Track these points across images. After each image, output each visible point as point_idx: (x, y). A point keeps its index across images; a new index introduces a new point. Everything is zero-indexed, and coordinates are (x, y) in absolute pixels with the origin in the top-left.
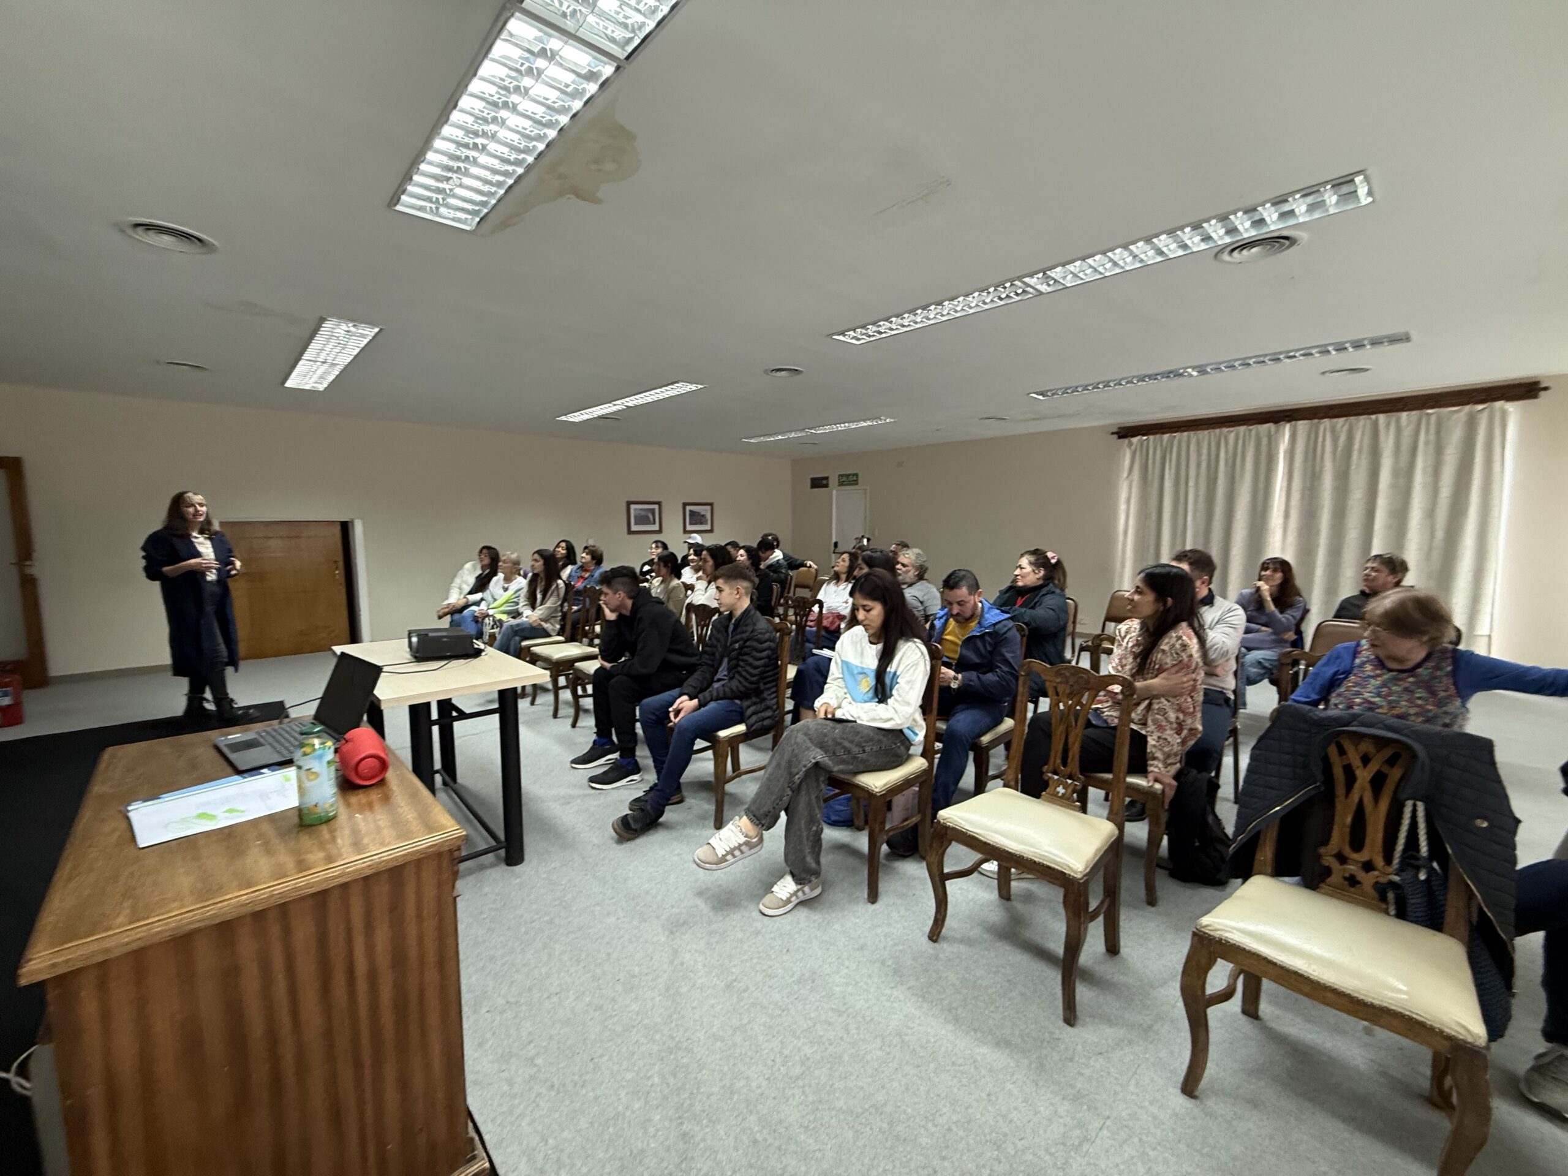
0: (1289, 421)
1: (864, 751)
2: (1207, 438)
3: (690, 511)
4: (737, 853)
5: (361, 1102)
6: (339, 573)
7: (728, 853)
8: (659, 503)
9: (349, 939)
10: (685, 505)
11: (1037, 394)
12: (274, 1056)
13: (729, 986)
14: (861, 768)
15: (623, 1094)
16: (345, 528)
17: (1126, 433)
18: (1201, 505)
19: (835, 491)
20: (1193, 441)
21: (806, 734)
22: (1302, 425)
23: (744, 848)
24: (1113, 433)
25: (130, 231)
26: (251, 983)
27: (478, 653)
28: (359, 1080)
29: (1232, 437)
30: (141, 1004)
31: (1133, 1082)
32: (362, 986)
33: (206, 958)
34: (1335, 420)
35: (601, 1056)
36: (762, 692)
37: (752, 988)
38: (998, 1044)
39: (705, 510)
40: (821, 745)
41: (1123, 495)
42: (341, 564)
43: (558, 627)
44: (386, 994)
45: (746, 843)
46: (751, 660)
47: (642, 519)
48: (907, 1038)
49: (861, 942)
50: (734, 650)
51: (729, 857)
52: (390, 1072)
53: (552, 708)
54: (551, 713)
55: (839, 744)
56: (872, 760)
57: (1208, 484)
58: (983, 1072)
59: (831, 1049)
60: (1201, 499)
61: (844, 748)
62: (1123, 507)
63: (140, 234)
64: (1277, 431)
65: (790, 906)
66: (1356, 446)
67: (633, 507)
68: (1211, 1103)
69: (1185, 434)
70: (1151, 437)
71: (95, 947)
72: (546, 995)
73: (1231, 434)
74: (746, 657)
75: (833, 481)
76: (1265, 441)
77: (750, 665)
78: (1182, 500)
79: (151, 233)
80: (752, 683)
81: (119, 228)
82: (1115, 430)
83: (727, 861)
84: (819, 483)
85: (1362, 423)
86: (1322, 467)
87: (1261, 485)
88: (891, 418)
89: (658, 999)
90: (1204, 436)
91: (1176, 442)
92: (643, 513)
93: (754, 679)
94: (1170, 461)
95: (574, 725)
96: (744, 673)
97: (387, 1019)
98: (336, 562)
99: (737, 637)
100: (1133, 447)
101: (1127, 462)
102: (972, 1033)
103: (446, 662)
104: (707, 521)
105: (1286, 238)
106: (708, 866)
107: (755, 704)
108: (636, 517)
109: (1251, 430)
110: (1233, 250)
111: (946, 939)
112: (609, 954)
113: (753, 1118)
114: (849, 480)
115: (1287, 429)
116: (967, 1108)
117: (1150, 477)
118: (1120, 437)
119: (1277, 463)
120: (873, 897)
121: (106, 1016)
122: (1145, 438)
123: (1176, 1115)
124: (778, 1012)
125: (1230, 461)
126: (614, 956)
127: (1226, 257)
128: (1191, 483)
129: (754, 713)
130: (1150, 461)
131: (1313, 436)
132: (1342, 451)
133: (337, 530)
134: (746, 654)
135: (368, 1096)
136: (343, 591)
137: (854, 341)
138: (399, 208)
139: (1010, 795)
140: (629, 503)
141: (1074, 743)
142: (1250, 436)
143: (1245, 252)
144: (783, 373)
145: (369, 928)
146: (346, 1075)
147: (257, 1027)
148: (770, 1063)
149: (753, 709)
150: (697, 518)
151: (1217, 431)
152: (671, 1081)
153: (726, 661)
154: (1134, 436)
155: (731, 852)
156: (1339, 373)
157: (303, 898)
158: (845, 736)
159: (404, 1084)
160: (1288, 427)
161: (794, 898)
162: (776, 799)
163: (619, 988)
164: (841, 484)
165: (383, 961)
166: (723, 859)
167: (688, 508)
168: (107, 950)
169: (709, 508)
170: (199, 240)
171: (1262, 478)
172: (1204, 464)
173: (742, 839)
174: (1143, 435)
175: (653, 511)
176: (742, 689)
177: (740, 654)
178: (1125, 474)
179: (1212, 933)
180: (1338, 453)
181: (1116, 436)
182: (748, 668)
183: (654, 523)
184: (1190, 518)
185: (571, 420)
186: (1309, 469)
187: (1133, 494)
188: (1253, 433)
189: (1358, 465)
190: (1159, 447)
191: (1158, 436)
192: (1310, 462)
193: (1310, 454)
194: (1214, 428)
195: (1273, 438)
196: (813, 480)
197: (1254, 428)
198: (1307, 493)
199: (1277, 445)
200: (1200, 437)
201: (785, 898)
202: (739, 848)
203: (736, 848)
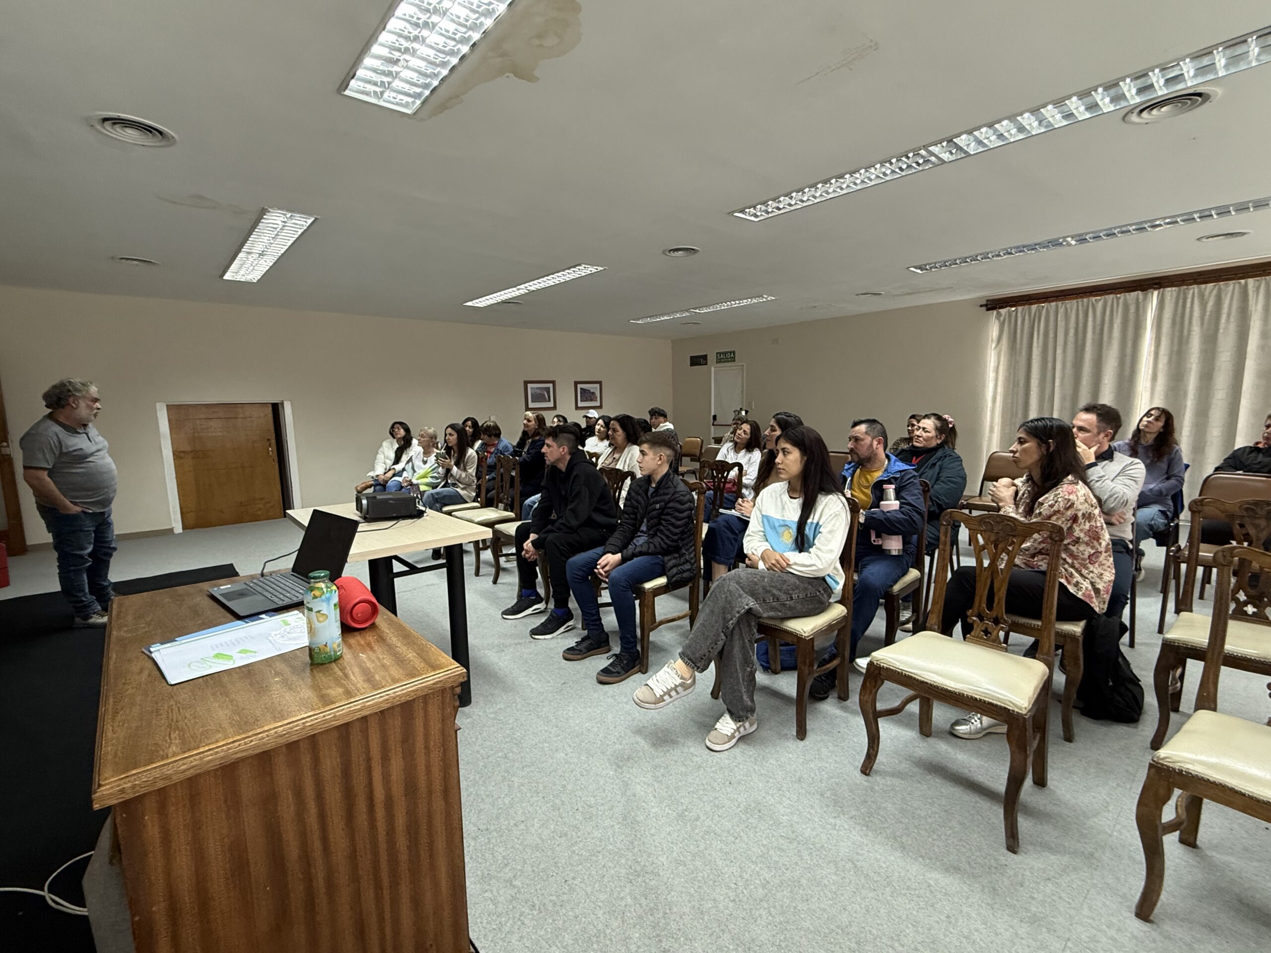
0: (1157, 288)
1: (791, 598)
2: (1074, 308)
3: (581, 389)
4: (673, 693)
5: (381, 920)
6: (272, 450)
7: (665, 694)
8: (553, 382)
9: (369, 770)
10: (576, 383)
11: (916, 268)
12: (309, 879)
13: (681, 816)
14: (789, 614)
15: (600, 913)
16: (276, 409)
17: (994, 305)
18: (1069, 373)
19: (713, 368)
20: (1061, 311)
21: (738, 583)
22: (1170, 293)
23: (680, 689)
24: (981, 306)
26: (287, 809)
27: (420, 514)
28: (379, 899)
29: (1100, 304)
30: (196, 827)
31: (1085, 905)
32: (380, 813)
33: (249, 788)
34: (1203, 286)
35: (574, 879)
36: (680, 548)
37: (703, 818)
38: (947, 870)
39: (594, 388)
40: (753, 594)
41: (992, 364)
42: (273, 441)
43: (474, 494)
44: (401, 820)
45: (681, 685)
46: (672, 520)
47: (538, 398)
48: (859, 864)
49: (798, 775)
50: (655, 509)
51: (666, 697)
52: (405, 890)
53: (474, 567)
55: (768, 592)
56: (799, 607)
57: (1076, 353)
58: (939, 896)
59: (788, 874)
60: (1069, 364)
61: (773, 595)
62: (991, 375)
63: (107, 128)
64: (1145, 299)
66: (1225, 310)
67: (530, 386)
68: (1167, 927)
69: (1054, 304)
70: (1020, 308)
71: (157, 774)
72: (512, 822)
73: (1099, 302)
74: (667, 517)
75: (712, 358)
76: (1132, 309)
77: (672, 524)
78: (1050, 365)
80: (673, 541)
81: (88, 122)
82: (984, 303)
83: (664, 701)
84: (698, 361)
85: (1231, 288)
86: (1189, 331)
87: (1129, 351)
88: (772, 296)
89: (617, 827)
90: (1072, 304)
91: (1044, 312)
92: (538, 391)
93: (675, 538)
94: (1038, 331)
95: (495, 582)
96: (667, 532)
97: (402, 841)
98: (268, 440)
99: (658, 498)
100: (1002, 319)
101: (995, 333)
102: (921, 859)
103: (394, 522)
104: (596, 397)
105: (1200, 95)
106: (647, 705)
107: (675, 558)
108: (532, 395)
109: (1118, 299)
110: (1142, 111)
111: (877, 772)
112: (564, 786)
113: (726, 937)
114: (727, 357)
115: (1155, 296)
116: (929, 929)
117: (1018, 346)
118: (988, 309)
119: (1146, 328)
120: (802, 734)
121: (166, 838)
122: (1013, 309)
123: (1135, 938)
124: (731, 838)
125: (1098, 328)
126: (569, 787)
127: (1134, 118)
128: (1059, 351)
129: (675, 566)
130: (1019, 331)
131: (1181, 301)
132: (1210, 316)
133: (269, 410)
134: (667, 514)
135: (388, 916)
136: (277, 466)
137: (753, 218)
138: (347, 93)
139: (937, 637)
140: (526, 383)
141: (999, 589)
142: (1118, 303)
143: (1155, 112)
144: (682, 253)
145: (385, 758)
146: (369, 895)
147: (293, 851)
148: (733, 886)
149: (673, 562)
150: (587, 395)
151: (1085, 300)
152: (644, 902)
153: (645, 520)
154: (1002, 307)
155: (668, 693)
156: (1216, 238)
157: (327, 731)
158: (773, 584)
159: (416, 902)
160: (1156, 293)
161: (736, 735)
162: (711, 644)
163: (579, 816)
164: (719, 361)
165: (398, 790)
166: (661, 699)
167: (579, 386)
168: (168, 777)
169: (598, 385)
170: (161, 133)
171: (1129, 344)
172: (1072, 332)
173: (678, 681)
174: (1012, 306)
175: (548, 390)
176: (664, 546)
177: (662, 514)
178: (994, 346)
179: (1171, 765)
180: (1206, 317)
181: (984, 308)
182: (669, 527)
183: (549, 401)
184: (1057, 384)
185: (476, 305)
186: (1177, 334)
187: (1001, 363)
188: (1121, 301)
189: (1226, 328)
190: (1027, 317)
191: (1026, 307)
192: (1178, 327)
193: (1178, 319)
194: (1082, 297)
195: (1141, 305)
196: (692, 358)
197: (1121, 296)
198: (1174, 357)
199: (1145, 312)
200: (1068, 306)
201: (729, 734)
202: (675, 689)
203: (672, 689)
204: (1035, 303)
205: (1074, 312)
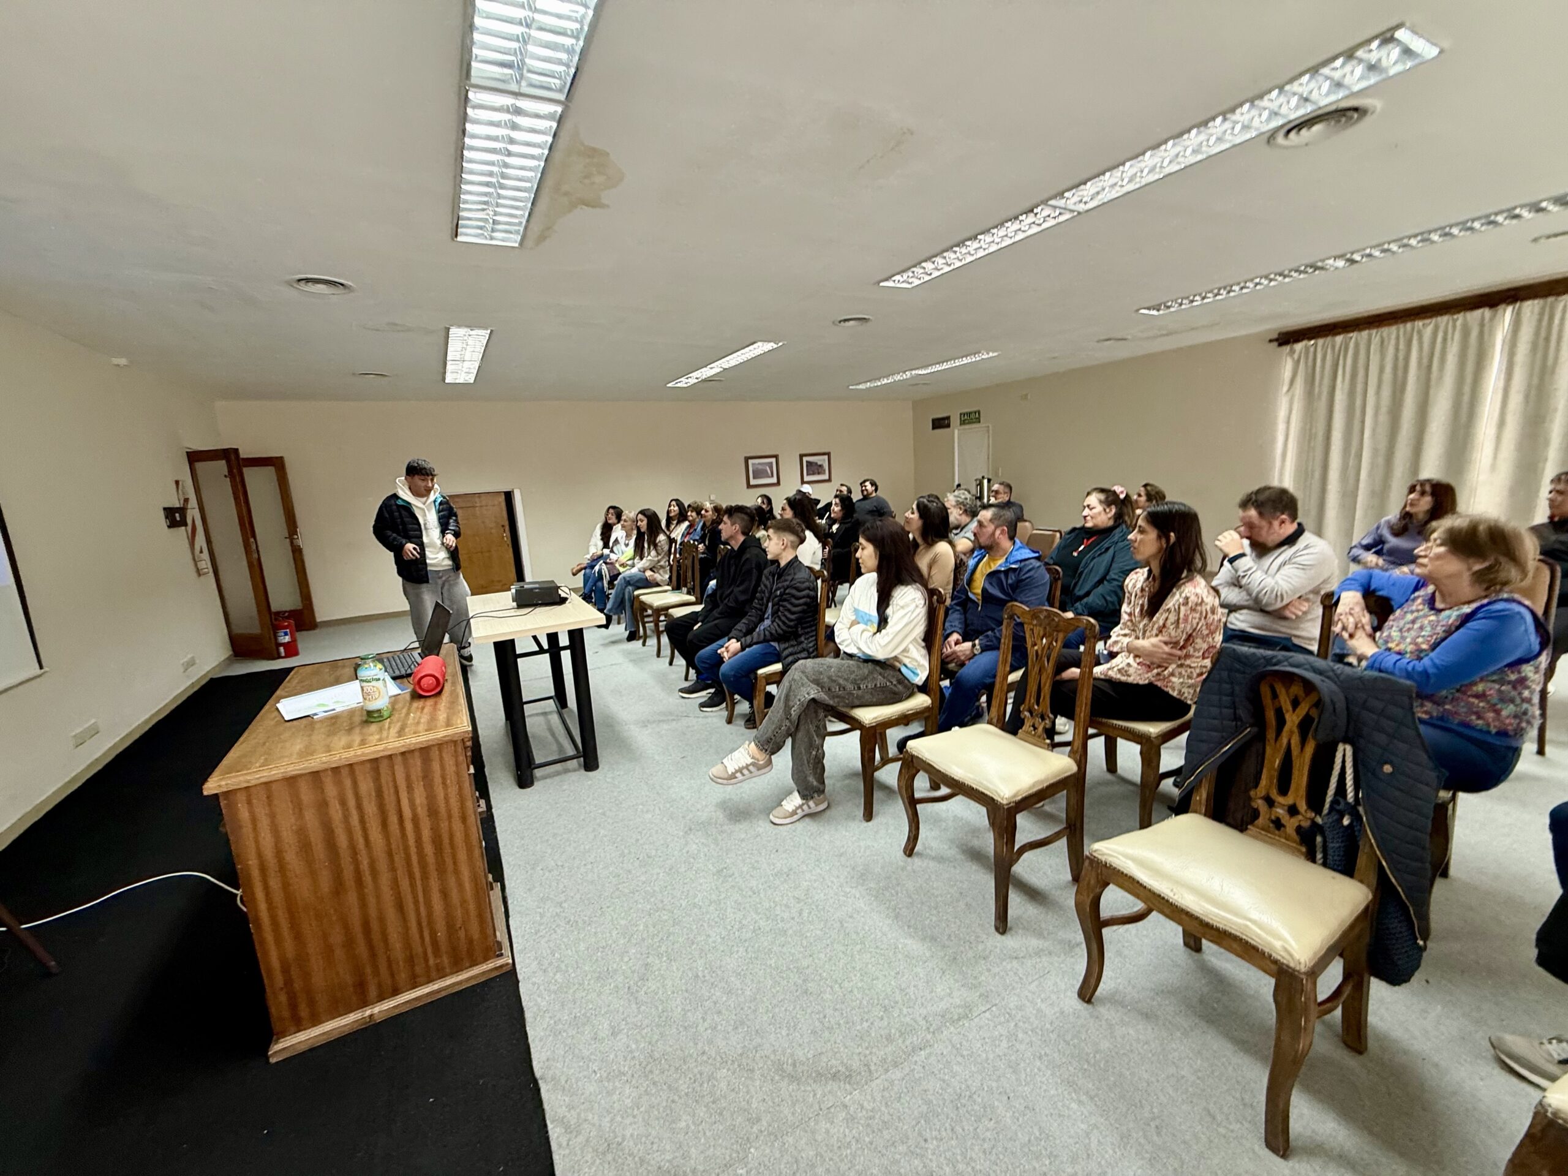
0: (1509, 304)
2: (1393, 336)
3: (807, 462)
5: (416, 902)
6: (507, 535)
7: (737, 772)
8: (776, 457)
9: (397, 792)
11: (1149, 309)
12: (356, 863)
13: (720, 872)
15: (614, 933)
16: (509, 496)
17: (1287, 338)
18: (1384, 418)
19: (956, 431)
20: (1375, 340)
22: (1531, 308)
24: (1271, 341)
25: (295, 285)
26: (336, 813)
27: (563, 601)
28: (413, 885)
29: (1428, 332)
30: (272, 816)
31: (1036, 983)
32: (409, 826)
33: (307, 794)
35: (608, 907)
36: (800, 636)
37: (736, 875)
38: (924, 939)
39: (822, 460)
41: (1282, 414)
42: (507, 528)
44: (426, 834)
46: (789, 606)
47: (760, 474)
48: (846, 925)
49: (842, 850)
50: (776, 596)
52: (434, 884)
54: (655, 653)
57: (1394, 393)
58: (900, 956)
59: (780, 925)
60: (1384, 409)
62: (1281, 427)
63: (303, 286)
64: (1492, 319)
65: (796, 817)
67: (751, 462)
69: (1365, 333)
70: (1321, 341)
71: (241, 778)
73: (1426, 327)
74: (785, 603)
75: (955, 421)
76: (1474, 334)
77: (789, 611)
78: (1358, 410)
79: (310, 284)
80: (789, 627)
81: (289, 284)
82: (1275, 336)
83: (737, 778)
84: (940, 423)
87: (1468, 387)
88: (994, 352)
89: (662, 874)
90: (1391, 332)
91: (1352, 345)
92: (760, 467)
93: (792, 624)
94: (1344, 369)
96: (783, 618)
97: (429, 849)
98: (503, 526)
100: (1296, 356)
101: (1287, 374)
102: (906, 928)
104: (824, 471)
105: (1356, 109)
106: (720, 781)
107: (793, 646)
108: (754, 472)
109: (1455, 321)
110: (1289, 131)
111: (919, 854)
112: (637, 840)
113: (701, 962)
114: (971, 418)
115: (1507, 313)
116: (873, 980)
117: (1317, 390)
118: (1280, 345)
119: (1492, 357)
120: (869, 815)
121: (254, 820)
122: (1312, 342)
123: (1062, 1013)
124: (750, 893)
125: (1425, 361)
126: (641, 842)
128: (1371, 391)
130: (1318, 369)
131: (1546, 318)
133: (502, 498)
134: (785, 600)
135: (421, 899)
136: (511, 550)
137: (905, 285)
138: (459, 239)
140: (747, 459)
142: (1454, 327)
143: (1304, 132)
144: (852, 323)
145: (410, 788)
146: (405, 884)
147: (342, 840)
148: (729, 927)
149: (790, 650)
150: (814, 468)
151: (1409, 325)
152: (651, 929)
153: (770, 604)
154: (1297, 341)
157: (363, 762)
159: (445, 894)
160: (1510, 309)
161: (799, 811)
162: (776, 728)
163: (637, 863)
164: (963, 423)
165: (422, 812)
166: (734, 776)
167: (805, 459)
169: (826, 457)
170: (342, 285)
172: (1388, 369)
173: (749, 761)
174: (1310, 339)
175: (770, 465)
176: (780, 631)
177: (780, 600)
178: (1285, 388)
179: (1100, 857)
181: (1275, 344)
182: (786, 613)
183: (772, 476)
184: (1367, 434)
185: (679, 385)
186: (1538, 363)
187: (1294, 412)
188: (1459, 323)
190: (1329, 351)
191: (1329, 339)
192: (1539, 355)
193: (1541, 342)
194: (1405, 322)
195: (1486, 329)
196: (934, 421)
197: (1460, 318)
198: (1533, 392)
199: (1492, 333)
200: (1385, 335)
201: (790, 810)
202: (747, 767)
203: (743, 768)
204: (1339, 334)
205: (1393, 342)
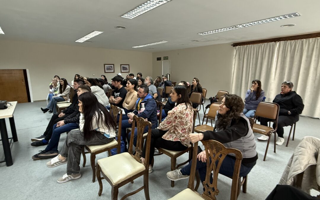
2: (256, 46)
3: (123, 67)
6: (24, 83)
10: (121, 65)
11: (201, 33)
20: (253, 47)
22: (282, 43)
29: (263, 46)
34: (291, 41)
41: (234, 63)
57: (256, 61)
60: (254, 64)
62: (233, 66)
64: (275, 44)
65: (65, 181)
66: (297, 49)
67: (106, 66)
76: (272, 47)
78: (249, 64)
85: (299, 41)
86: (287, 55)
87: (270, 60)
88: (166, 41)
91: (248, 47)
92: (109, 67)
94: (246, 53)
98: (22, 80)
100: (237, 49)
104: (127, 69)
111: (103, 195)
117: (241, 58)
119: (275, 54)
120: (94, 180)
122: (240, 46)
125: (262, 53)
128: (251, 60)
130: (241, 53)
131: (285, 45)
133: (23, 71)
136: (25, 87)
137: (129, 18)
142: (268, 46)
144: (120, 28)
151: (259, 44)
154: (237, 46)
156: (286, 26)
160: (278, 43)
161: (67, 179)
164: (164, 59)
166: (53, 165)
169: (128, 66)
173: (58, 161)
175: (112, 67)
180: (292, 51)
181: (232, 46)
183: (112, 70)
184: (250, 70)
185: (78, 42)
186: (283, 56)
187: (236, 63)
189: (297, 55)
190: (243, 49)
191: (243, 46)
192: (284, 54)
193: (284, 51)
196: (157, 58)
197: (269, 43)
198: (282, 62)
199: (275, 48)
201: (64, 179)
202: (58, 162)
205: (256, 48)
